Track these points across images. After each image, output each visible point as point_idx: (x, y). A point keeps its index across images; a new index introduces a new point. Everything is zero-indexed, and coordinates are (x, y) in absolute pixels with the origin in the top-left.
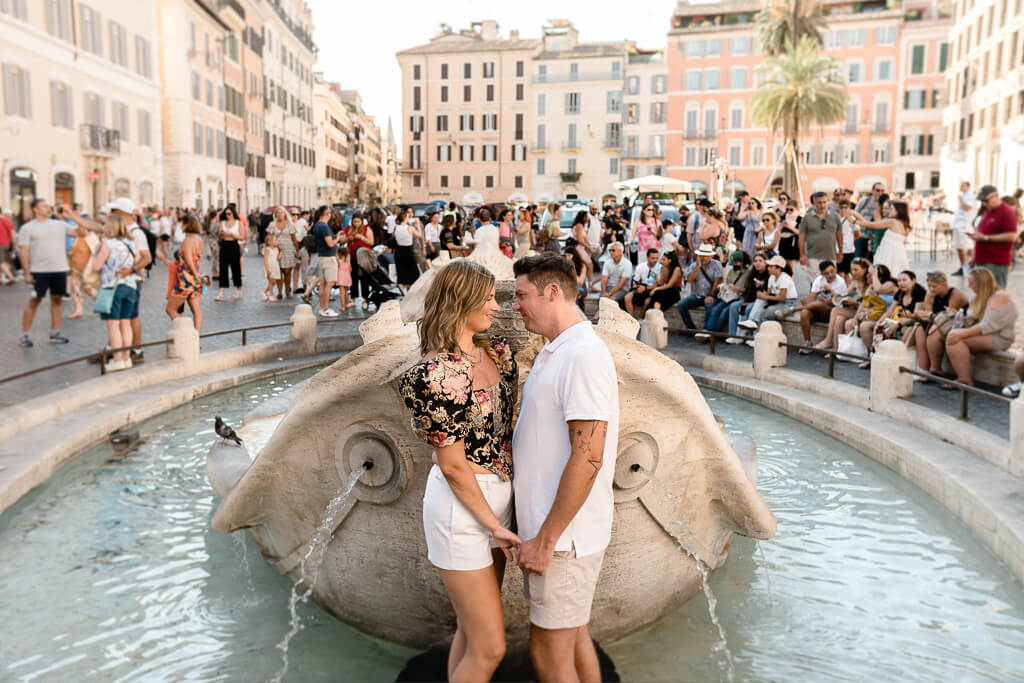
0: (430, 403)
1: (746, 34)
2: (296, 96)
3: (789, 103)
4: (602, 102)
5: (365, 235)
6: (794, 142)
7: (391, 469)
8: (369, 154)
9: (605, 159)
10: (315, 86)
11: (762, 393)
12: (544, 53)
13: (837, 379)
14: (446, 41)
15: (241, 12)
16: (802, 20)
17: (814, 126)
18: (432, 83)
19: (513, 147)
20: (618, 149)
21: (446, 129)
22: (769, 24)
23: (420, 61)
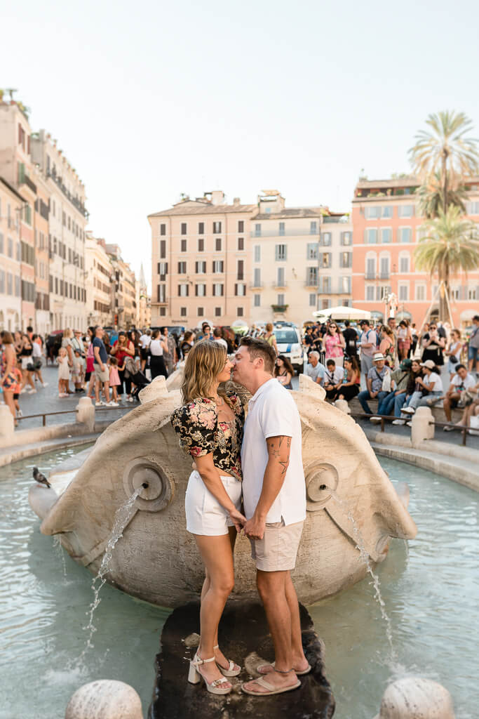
0: (191, 428)
1: (409, 203)
2: (72, 249)
3: (441, 253)
4: (304, 253)
5: (128, 348)
6: (446, 283)
7: (160, 489)
8: (126, 292)
9: (306, 294)
10: (87, 241)
11: (417, 457)
12: (259, 214)
13: (469, 446)
14: (185, 207)
15: (34, 188)
16: (450, 194)
17: (461, 271)
18: (174, 237)
19: (236, 286)
20: (316, 287)
21: (185, 272)
22: (427, 195)
23: (165, 221)
